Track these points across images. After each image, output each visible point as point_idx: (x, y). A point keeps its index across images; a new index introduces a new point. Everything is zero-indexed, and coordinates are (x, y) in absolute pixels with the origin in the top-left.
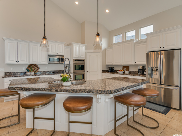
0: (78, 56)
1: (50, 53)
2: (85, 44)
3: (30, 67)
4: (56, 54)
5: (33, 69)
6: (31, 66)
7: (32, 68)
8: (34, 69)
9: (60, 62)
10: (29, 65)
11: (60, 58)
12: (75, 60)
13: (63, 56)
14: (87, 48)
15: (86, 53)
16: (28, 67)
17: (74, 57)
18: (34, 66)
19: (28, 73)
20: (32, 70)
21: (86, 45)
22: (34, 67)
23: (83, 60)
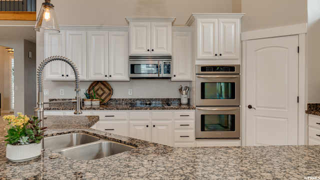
0: (212, 56)
1: (135, 52)
2: (240, 12)
3: (93, 88)
4: (149, 53)
5: (100, 92)
6: (96, 85)
7: (98, 90)
8: (102, 92)
9: (161, 76)
10: (92, 84)
11: (161, 63)
12: (204, 69)
13: (170, 57)
14: (246, 25)
15: (244, 43)
16: (90, 87)
17: (199, 57)
18: (102, 86)
19: (88, 103)
20: (98, 94)
21: (242, 14)
22: (102, 89)
23: (232, 68)
